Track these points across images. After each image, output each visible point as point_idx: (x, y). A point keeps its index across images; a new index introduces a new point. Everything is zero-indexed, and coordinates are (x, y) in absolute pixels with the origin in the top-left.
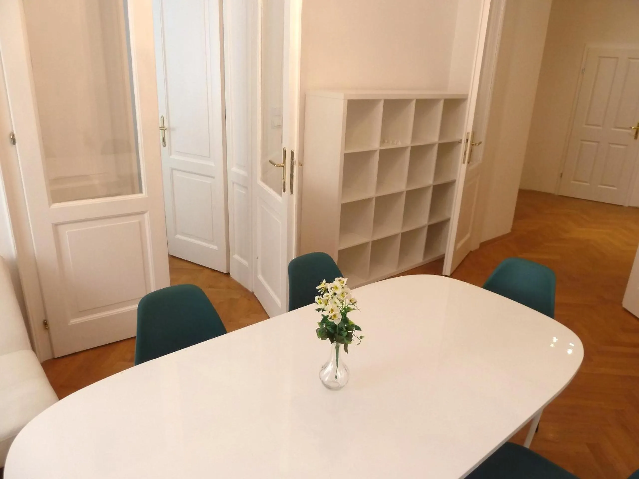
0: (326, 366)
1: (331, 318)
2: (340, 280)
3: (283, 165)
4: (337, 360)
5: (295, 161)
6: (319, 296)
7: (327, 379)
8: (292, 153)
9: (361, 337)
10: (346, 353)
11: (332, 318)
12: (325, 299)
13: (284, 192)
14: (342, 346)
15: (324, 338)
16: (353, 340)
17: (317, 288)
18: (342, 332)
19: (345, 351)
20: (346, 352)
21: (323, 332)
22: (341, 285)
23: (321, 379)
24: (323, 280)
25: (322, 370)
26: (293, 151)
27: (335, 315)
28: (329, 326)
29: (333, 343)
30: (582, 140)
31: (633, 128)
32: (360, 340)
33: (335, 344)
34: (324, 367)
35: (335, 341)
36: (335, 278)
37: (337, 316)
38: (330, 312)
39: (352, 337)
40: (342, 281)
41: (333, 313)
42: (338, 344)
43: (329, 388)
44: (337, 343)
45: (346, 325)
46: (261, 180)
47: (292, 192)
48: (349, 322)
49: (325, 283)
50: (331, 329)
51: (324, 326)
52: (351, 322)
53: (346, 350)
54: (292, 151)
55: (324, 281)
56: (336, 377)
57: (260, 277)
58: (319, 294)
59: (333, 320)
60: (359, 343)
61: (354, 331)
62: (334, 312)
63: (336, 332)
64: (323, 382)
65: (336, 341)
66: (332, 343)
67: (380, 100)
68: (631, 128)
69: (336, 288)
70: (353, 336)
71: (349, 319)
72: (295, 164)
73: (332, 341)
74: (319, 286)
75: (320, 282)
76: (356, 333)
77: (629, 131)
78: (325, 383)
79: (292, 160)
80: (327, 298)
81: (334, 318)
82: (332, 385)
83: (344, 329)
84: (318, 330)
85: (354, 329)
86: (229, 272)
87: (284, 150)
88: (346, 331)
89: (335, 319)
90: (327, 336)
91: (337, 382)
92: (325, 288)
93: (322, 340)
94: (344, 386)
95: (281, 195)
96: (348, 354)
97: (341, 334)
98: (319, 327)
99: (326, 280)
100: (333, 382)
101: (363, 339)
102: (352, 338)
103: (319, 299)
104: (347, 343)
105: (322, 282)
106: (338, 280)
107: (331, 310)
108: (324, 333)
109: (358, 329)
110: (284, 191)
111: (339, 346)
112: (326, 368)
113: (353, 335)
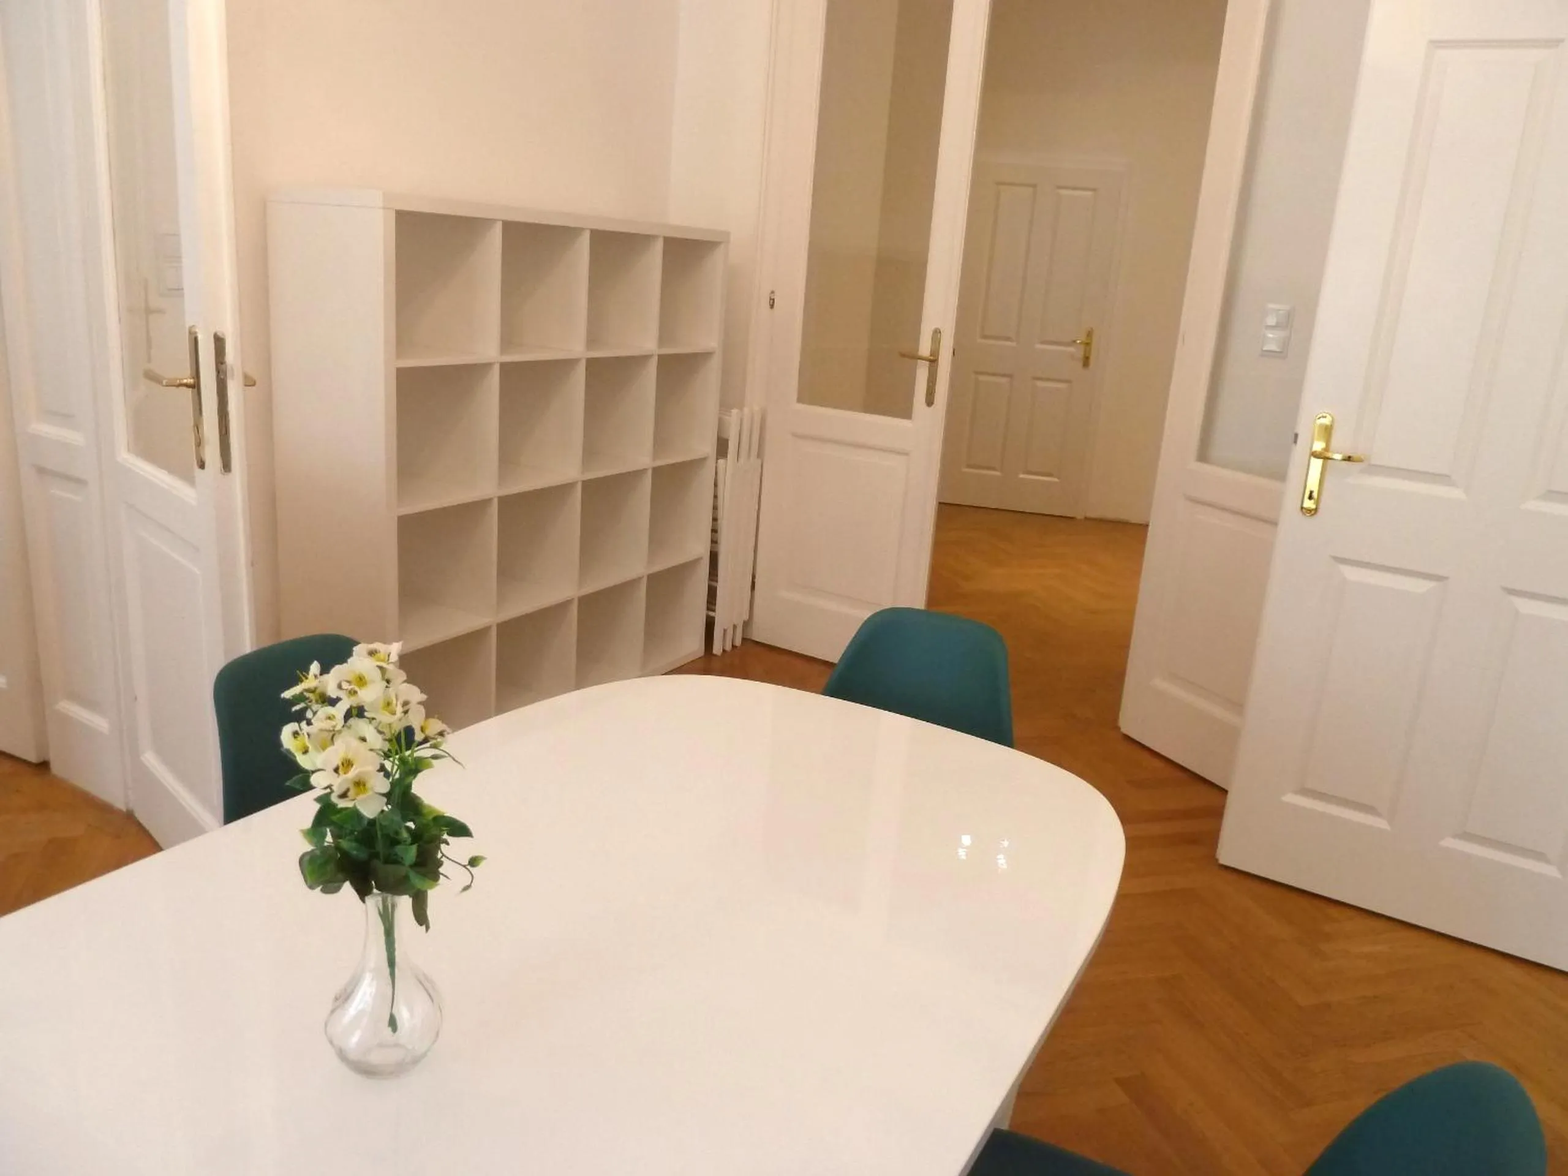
0: (349, 991)
1: (344, 795)
2: (372, 653)
3: (191, 381)
4: (392, 963)
5: (232, 369)
6: (296, 724)
7: (354, 1039)
8: (219, 342)
9: (474, 862)
10: (424, 927)
11: (351, 794)
12: (321, 730)
13: (200, 470)
14: (404, 903)
15: (330, 886)
16: (445, 876)
17: (287, 694)
18: (399, 849)
19: (415, 922)
20: (421, 925)
21: (326, 863)
22: (381, 668)
23: (331, 1042)
24: (311, 663)
25: (333, 1011)
26: (223, 335)
27: (360, 784)
28: (346, 835)
29: (368, 899)
30: (977, 373)
31: (1078, 342)
32: (469, 870)
33: (374, 900)
34: (344, 997)
35: (375, 891)
36: (353, 647)
37: (368, 785)
38: (336, 770)
39: (440, 864)
40: (382, 655)
41: (352, 773)
42: (389, 899)
43: (366, 1070)
44: (385, 895)
45: (411, 825)
46: (129, 450)
47: (227, 466)
48: (425, 811)
49: (318, 672)
50: (354, 844)
51: (329, 838)
52: (432, 810)
53: (421, 917)
54: (219, 334)
55: (315, 667)
56: (393, 1023)
57: (150, 759)
58: (300, 717)
59: (353, 800)
60: (469, 883)
61: (448, 844)
62: (352, 770)
63: (376, 855)
64: (342, 1055)
65: (377, 888)
66: (364, 901)
67: (492, 221)
68: (1074, 342)
69: (361, 681)
70: (444, 859)
71: (423, 802)
72: (233, 375)
73: (363, 892)
74: (295, 688)
75: (298, 672)
76: (453, 849)
77: (1071, 349)
78: (352, 1056)
79: (219, 364)
80: (328, 725)
81: (357, 794)
82: (376, 1058)
83: (405, 835)
84: (307, 858)
85: (445, 836)
86: (46, 759)
87: (190, 333)
88: (412, 844)
89: (361, 797)
90: (340, 876)
91: (397, 1045)
92: (318, 691)
93: (324, 895)
94: (424, 1055)
95: (190, 480)
96: (430, 931)
97: (396, 861)
98: (309, 848)
99: (319, 662)
100: (381, 1045)
101: (483, 864)
102: (441, 870)
103: (296, 734)
104: (424, 889)
105: (306, 670)
106: (365, 653)
107: (343, 764)
108: (331, 867)
109: (460, 830)
110: (202, 465)
111: (393, 906)
112: (349, 1001)
113: (443, 855)
